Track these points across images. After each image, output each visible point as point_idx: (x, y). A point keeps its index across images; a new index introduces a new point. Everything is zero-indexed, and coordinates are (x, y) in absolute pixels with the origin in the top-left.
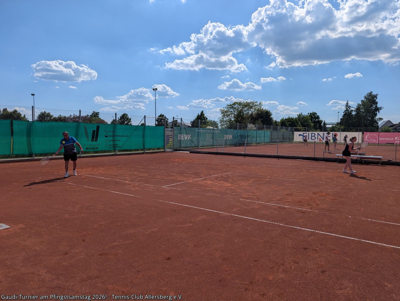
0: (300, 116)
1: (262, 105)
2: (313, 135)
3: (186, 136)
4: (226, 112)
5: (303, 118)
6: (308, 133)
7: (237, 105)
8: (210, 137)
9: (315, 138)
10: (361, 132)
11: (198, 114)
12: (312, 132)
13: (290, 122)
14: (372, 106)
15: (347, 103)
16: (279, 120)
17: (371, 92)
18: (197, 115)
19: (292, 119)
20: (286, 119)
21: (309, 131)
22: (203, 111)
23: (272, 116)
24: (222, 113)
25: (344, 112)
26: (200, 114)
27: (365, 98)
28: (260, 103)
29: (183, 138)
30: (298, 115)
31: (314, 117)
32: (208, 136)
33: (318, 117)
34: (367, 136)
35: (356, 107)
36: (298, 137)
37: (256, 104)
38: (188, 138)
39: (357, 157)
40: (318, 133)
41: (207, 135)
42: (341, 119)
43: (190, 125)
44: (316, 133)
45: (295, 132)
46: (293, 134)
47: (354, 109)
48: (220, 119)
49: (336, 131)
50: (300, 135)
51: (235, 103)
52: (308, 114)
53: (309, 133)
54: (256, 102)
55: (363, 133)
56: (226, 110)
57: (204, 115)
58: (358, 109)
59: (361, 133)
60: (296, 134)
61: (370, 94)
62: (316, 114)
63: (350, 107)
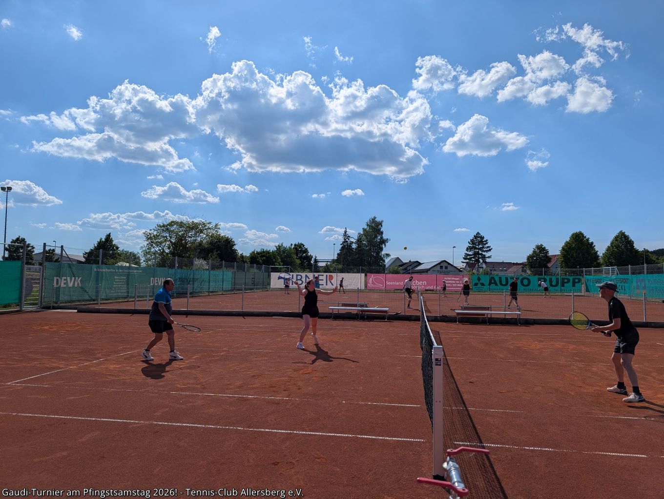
0: (279, 248)
1: (219, 228)
2: (299, 277)
3: (71, 280)
4: (156, 237)
5: (284, 252)
6: (291, 274)
7: (175, 226)
8: (123, 282)
9: (302, 282)
10: (363, 273)
11: (101, 239)
12: (298, 274)
13: (264, 258)
14: (376, 237)
15: (346, 232)
16: (247, 254)
17: (375, 218)
18: (99, 241)
19: (268, 252)
20: (258, 253)
21: (293, 272)
22: (110, 234)
23: (235, 247)
24: (148, 239)
25: (341, 245)
26: (103, 240)
27: (368, 225)
28: (216, 225)
29: (65, 284)
30: (276, 247)
31: (300, 250)
32: (118, 280)
33: (306, 251)
34: (371, 279)
35: (356, 238)
36: (276, 280)
37: (210, 227)
38: (76, 284)
39: (358, 310)
40: (306, 275)
41: (115, 277)
42: (338, 254)
43: (83, 260)
44: (303, 275)
45: (272, 273)
46: (269, 276)
47: (354, 241)
48: (144, 249)
49: (331, 272)
50: (280, 278)
51: (172, 222)
52: (292, 245)
53: (293, 275)
54: (210, 223)
55: (366, 275)
56: (155, 233)
57: (111, 241)
58: (359, 241)
59: (363, 275)
60: (275, 276)
61: (373, 220)
62: (304, 246)
63: (349, 237)
